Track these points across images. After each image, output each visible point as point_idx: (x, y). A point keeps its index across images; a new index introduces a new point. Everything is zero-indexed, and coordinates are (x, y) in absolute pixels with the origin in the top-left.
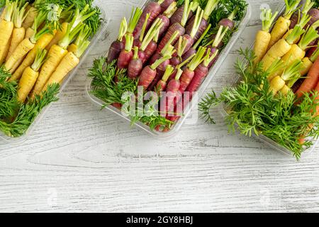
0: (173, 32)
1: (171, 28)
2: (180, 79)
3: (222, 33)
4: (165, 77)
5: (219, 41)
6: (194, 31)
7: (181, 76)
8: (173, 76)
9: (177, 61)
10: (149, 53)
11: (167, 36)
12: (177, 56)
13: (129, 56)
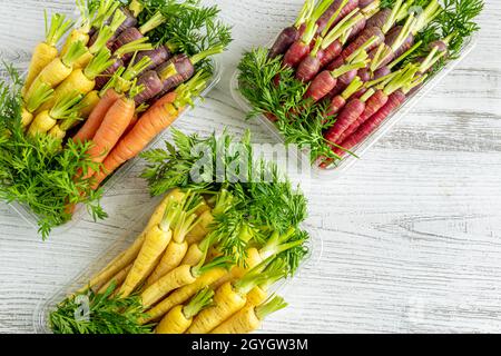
0: (369, 37)
1: (368, 31)
2: (367, 102)
3: (434, 56)
4: (347, 93)
5: (428, 67)
6: (398, 44)
7: (370, 99)
8: (358, 95)
9: (367, 76)
10: (329, 56)
11: (358, 40)
12: (369, 70)
13: (304, 51)
